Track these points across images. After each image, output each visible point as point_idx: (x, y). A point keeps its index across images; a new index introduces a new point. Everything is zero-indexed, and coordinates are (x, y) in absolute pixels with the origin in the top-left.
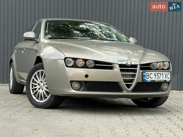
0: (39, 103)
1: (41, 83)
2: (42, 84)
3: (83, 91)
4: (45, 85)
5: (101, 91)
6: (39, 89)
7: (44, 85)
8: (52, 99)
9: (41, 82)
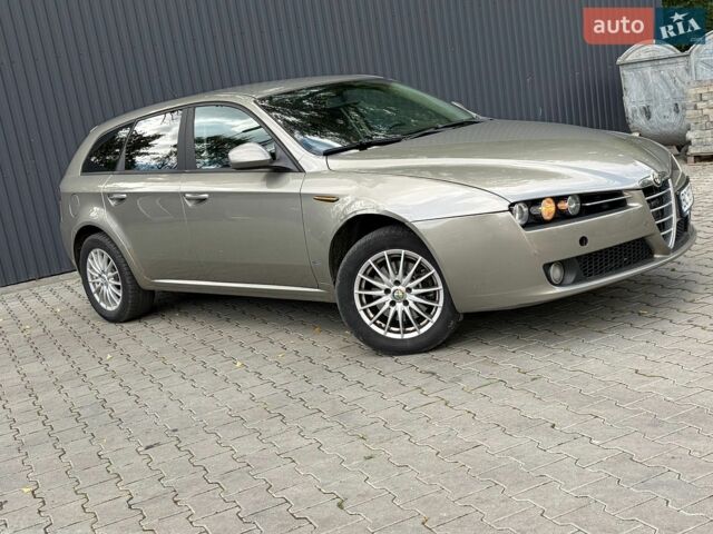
0: (403, 340)
1: (396, 287)
2: (401, 289)
3: (575, 282)
6: (393, 303)
7: (409, 290)
9: (397, 283)
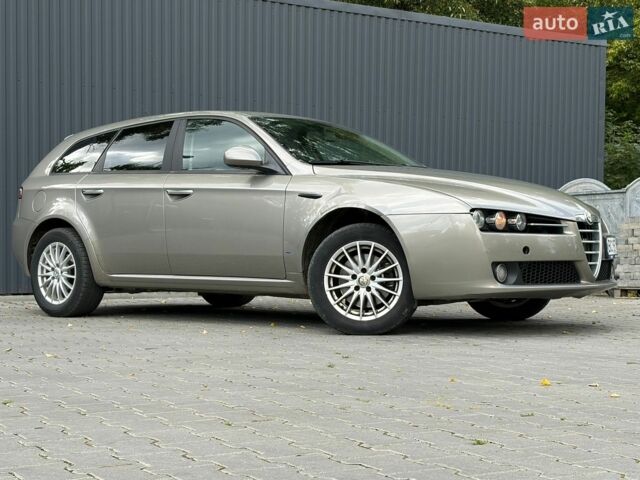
0: (360, 322)
1: (362, 274)
2: (367, 276)
3: (515, 284)
4: (378, 279)
5: (545, 283)
6: (357, 288)
7: (373, 278)
8: (406, 310)
9: (364, 271)
